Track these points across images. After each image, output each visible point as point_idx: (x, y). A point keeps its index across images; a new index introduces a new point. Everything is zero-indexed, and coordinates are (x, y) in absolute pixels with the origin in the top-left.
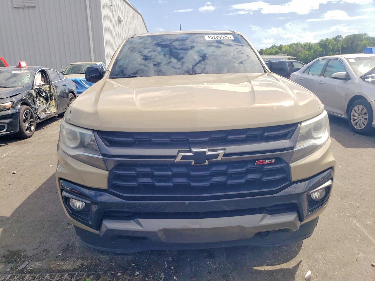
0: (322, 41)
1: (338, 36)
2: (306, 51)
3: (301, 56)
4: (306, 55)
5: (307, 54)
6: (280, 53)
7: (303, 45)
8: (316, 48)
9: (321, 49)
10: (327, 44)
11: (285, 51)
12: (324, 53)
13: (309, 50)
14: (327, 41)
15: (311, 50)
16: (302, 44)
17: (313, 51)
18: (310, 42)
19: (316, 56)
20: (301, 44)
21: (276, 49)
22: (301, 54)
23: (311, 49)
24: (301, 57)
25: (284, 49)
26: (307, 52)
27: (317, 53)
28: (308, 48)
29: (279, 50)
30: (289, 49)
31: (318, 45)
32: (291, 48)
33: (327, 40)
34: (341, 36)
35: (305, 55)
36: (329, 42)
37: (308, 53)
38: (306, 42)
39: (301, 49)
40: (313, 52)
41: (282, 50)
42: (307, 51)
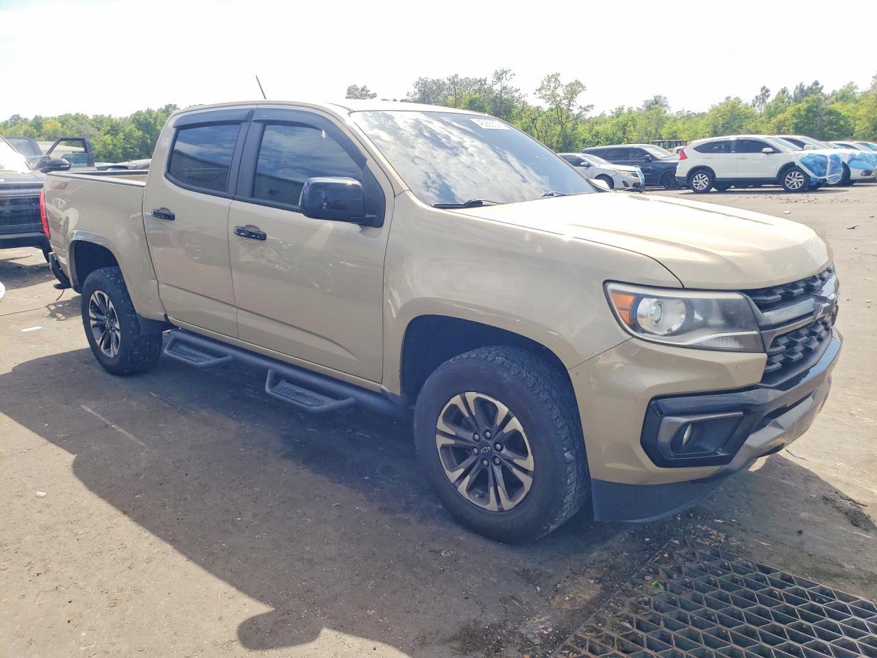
0: (138, 114)
1: (170, 105)
2: (105, 134)
3: (96, 146)
4: (109, 144)
5: (110, 142)
6: (39, 136)
7: (93, 120)
8: (127, 130)
9: (141, 133)
10: (152, 121)
11: (51, 132)
12: (149, 141)
13: (112, 134)
14: (151, 115)
15: (117, 134)
16: (91, 117)
17: (121, 135)
18: (110, 116)
19: (131, 148)
20: (87, 117)
21: (24, 127)
22: (95, 142)
23: (117, 131)
24: (95, 149)
25: (47, 127)
26: (108, 139)
27: (133, 141)
28: (109, 128)
29: (35, 131)
30: (62, 127)
31: (133, 122)
32: (65, 127)
33: (149, 112)
34: (175, 105)
35: (105, 145)
36: (156, 119)
37: (112, 141)
38: (99, 114)
39: (92, 131)
40: (122, 138)
41: (43, 130)
42: (107, 136)
